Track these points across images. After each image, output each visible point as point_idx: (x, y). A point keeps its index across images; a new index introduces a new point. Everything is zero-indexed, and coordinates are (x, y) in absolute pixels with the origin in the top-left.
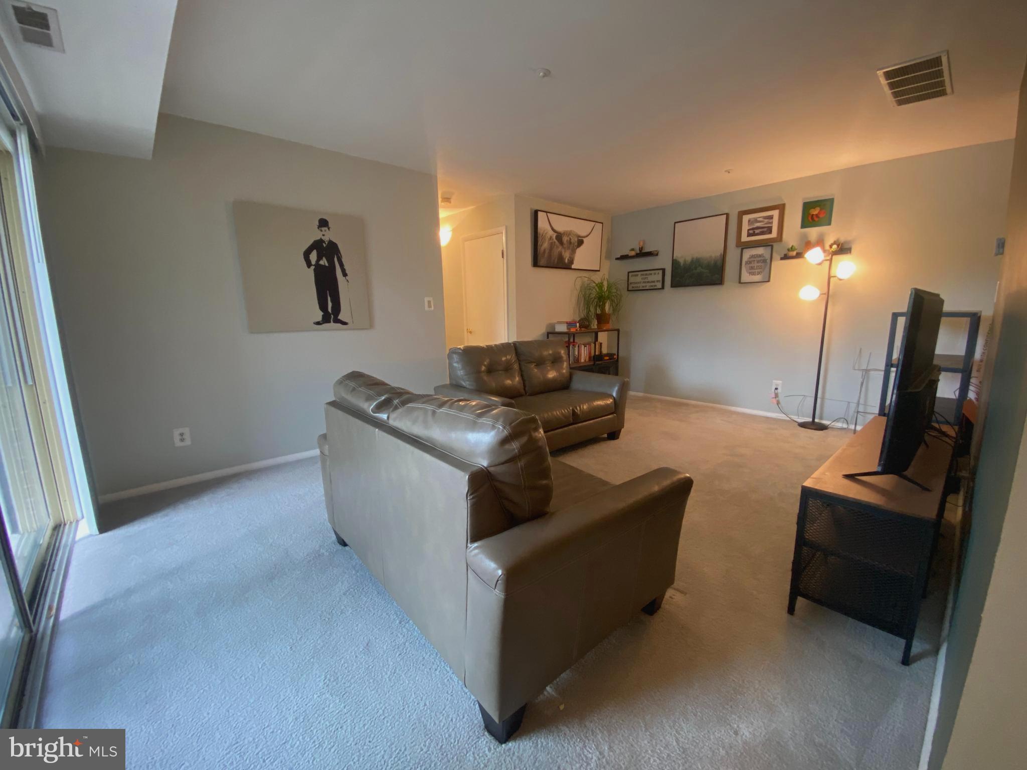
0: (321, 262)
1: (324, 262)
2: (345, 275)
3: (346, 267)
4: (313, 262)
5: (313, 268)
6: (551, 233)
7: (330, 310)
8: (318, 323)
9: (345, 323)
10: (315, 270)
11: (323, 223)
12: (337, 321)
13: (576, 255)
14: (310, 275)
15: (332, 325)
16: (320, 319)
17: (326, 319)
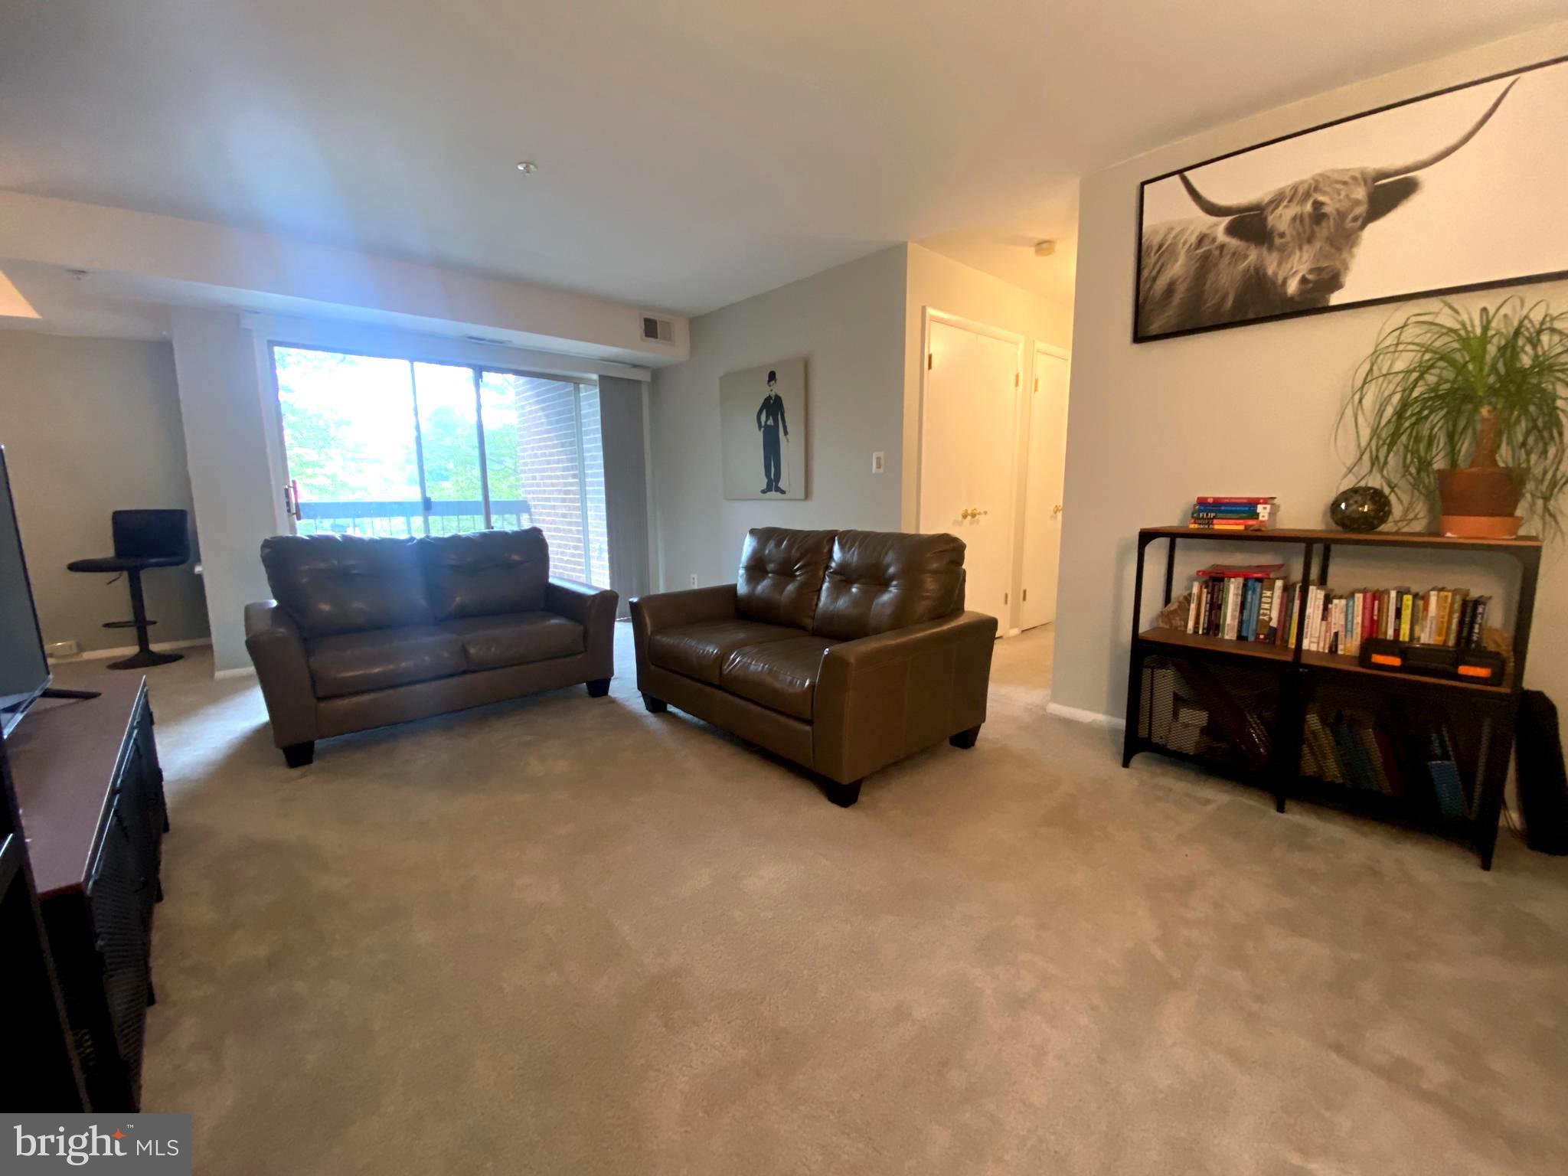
0: (769, 423)
1: (770, 422)
2: (786, 433)
3: (787, 424)
4: (763, 424)
5: (762, 429)
6: (1204, 221)
7: (772, 477)
8: (764, 492)
9: (783, 492)
10: (764, 432)
11: (772, 376)
12: (778, 490)
13: (1356, 251)
14: (759, 436)
15: (773, 494)
16: (764, 486)
17: (769, 489)
